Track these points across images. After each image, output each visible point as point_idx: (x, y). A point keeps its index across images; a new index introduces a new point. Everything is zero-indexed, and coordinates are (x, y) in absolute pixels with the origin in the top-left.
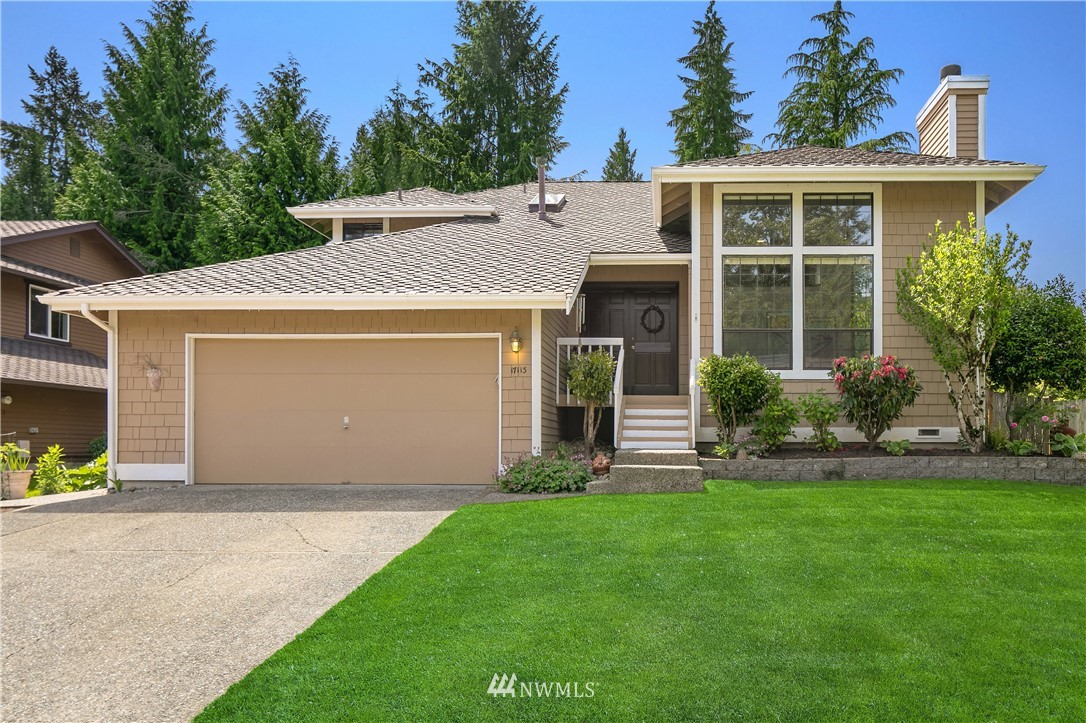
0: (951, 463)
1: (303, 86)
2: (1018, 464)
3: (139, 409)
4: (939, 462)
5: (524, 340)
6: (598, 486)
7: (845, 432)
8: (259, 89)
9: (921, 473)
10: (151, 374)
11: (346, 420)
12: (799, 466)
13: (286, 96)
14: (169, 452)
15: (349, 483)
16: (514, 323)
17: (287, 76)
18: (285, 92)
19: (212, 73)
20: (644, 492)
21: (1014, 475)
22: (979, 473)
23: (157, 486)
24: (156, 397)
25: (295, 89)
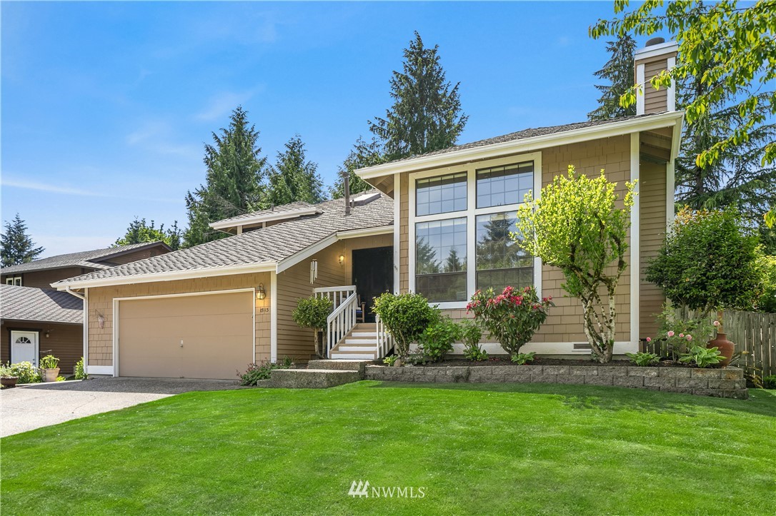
0: (562, 371)
1: (303, 148)
2: (627, 372)
3: (96, 337)
4: (551, 371)
5: (265, 292)
6: (264, 383)
7: (491, 347)
8: (278, 154)
9: (534, 378)
10: (100, 320)
11: (182, 342)
12: (436, 371)
13: (294, 156)
14: (106, 361)
15: (183, 378)
16: (260, 282)
17: (294, 144)
18: (293, 153)
19: (259, 150)
20: (290, 387)
21: (620, 382)
22: (587, 380)
23: (103, 377)
24: (102, 331)
25: (299, 151)
